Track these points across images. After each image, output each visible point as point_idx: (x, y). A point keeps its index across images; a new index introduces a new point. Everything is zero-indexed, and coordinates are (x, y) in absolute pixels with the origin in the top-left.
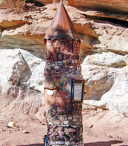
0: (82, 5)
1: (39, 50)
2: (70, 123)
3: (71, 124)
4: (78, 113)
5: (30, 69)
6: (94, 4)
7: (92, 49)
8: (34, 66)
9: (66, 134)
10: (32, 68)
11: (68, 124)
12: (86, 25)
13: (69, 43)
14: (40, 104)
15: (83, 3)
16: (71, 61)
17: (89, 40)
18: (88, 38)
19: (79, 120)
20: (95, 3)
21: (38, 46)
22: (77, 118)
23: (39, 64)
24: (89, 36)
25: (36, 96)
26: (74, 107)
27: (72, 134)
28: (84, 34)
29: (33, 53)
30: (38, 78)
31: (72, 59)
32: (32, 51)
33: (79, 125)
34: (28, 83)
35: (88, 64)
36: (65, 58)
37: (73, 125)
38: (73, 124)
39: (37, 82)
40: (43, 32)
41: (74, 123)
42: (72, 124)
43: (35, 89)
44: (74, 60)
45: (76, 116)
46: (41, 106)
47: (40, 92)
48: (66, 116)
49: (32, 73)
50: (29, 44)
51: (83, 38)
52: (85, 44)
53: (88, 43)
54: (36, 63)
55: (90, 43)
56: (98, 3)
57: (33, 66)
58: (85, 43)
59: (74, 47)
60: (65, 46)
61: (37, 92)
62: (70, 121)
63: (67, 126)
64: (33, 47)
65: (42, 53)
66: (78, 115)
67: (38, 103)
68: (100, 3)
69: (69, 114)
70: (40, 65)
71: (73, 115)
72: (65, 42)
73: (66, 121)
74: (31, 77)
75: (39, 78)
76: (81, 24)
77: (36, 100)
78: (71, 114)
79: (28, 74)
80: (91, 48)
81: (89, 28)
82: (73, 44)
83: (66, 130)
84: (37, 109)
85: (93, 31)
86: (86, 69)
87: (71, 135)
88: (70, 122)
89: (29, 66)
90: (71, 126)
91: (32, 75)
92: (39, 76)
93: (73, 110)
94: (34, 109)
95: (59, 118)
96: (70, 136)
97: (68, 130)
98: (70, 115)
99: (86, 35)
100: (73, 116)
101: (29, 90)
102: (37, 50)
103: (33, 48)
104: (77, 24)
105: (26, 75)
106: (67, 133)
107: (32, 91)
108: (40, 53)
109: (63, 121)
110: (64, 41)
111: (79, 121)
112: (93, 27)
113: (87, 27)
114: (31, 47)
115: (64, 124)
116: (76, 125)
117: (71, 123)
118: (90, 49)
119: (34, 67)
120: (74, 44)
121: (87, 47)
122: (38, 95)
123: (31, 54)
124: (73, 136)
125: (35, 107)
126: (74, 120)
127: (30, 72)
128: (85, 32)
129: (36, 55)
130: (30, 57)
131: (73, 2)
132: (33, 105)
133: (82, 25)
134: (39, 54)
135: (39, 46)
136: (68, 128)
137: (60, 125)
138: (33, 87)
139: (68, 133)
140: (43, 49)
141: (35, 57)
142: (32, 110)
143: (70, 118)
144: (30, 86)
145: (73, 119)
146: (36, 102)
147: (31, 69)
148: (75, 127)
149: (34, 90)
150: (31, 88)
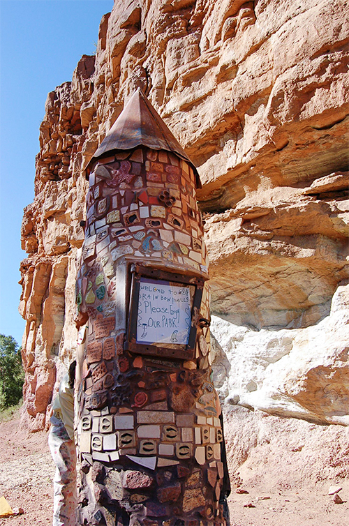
0: (303, 177)
1: (238, 306)
2: (123, 442)
3: (127, 451)
4: (169, 400)
5: (225, 356)
6: (329, 162)
7: (346, 268)
8: (233, 346)
9: (114, 497)
10: (230, 353)
11: (117, 449)
12: (312, 207)
13: (131, 162)
14: (252, 439)
15: (304, 171)
16: (138, 210)
17: (331, 247)
18: (329, 243)
19: (172, 433)
20: (328, 158)
21: (233, 298)
22: (162, 424)
23: (241, 339)
24: (331, 238)
25: (245, 421)
26: (141, 373)
27: (139, 497)
28: (316, 234)
29: (228, 317)
30: (244, 375)
31: (141, 204)
32: (226, 314)
33: (174, 458)
34: (223, 389)
35: (342, 308)
36: (115, 205)
37: (138, 455)
38: (138, 450)
39: (242, 386)
40: (220, 254)
41: (147, 447)
42: (134, 452)
43: (240, 402)
44: (150, 209)
45: (154, 413)
46: (256, 444)
47: (253, 409)
48: (110, 414)
49: (232, 363)
50: (217, 299)
51: (314, 244)
52: (323, 258)
53: (331, 254)
54: (235, 339)
55: (338, 255)
56: (336, 156)
57: (231, 348)
58: (324, 255)
59: (147, 169)
60: (120, 171)
61: (248, 409)
62: (122, 436)
63: (115, 456)
64: (225, 302)
65: (246, 313)
66: (170, 409)
67: (247, 438)
68: (340, 153)
69: (120, 406)
70: (243, 341)
71: (141, 409)
72: (119, 161)
73: (109, 436)
74: (229, 373)
75: (246, 374)
76: (298, 208)
77: (245, 429)
78: (127, 404)
79: (224, 368)
80: (343, 268)
81: (321, 214)
82: (144, 162)
83: (113, 479)
84: (244, 452)
85: (334, 220)
86: (339, 323)
87: (131, 505)
88: (124, 439)
89: (224, 349)
90: (132, 458)
91: (232, 370)
92: (246, 370)
93: (137, 387)
94: (236, 452)
95: (89, 427)
96: (127, 506)
97: (122, 477)
98: (127, 410)
99: (322, 236)
100: (139, 413)
101: (228, 408)
102: (233, 310)
103: (225, 304)
104: (288, 210)
105: (219, 371)
106: (116, 495)
107: (236, 407)
108: (242, 314)
109: (100, 436)
110: (116, 160)
111: (177, 438)
112: (332, 210)
113: (315, 212)
114: (221, 305)
115: (103, 451)
116: (158, 456)
117: (130, 445)
118: (342, 271)
119: (233, 349)
120: (148, 163)
121: (333, 268)
122: (250, 418)
123: (225, 321)
124: (141, 509)
125: (239, 446)
126: (143, 432)
127: (227, 364)
128: (315, 229)
129: (233, 322)
130: (223, 328)
131: (281, 175)
132: (235, 442)
133: (301, 211)
134: (240, 318)
135: (234, 295)
136: (119, 471)
137: (91, 453)
138: (237, 398)
139: (121, 492)
140: (243, 303)
141: (232, 326)
142: (233, 456)
143: (126, 422)
144: (229, 397)
145: (136, 425)
146: (244, 435)
147: (229, 356)
148: (149, 463)
149: (240, 405)
150: (231, 402)
